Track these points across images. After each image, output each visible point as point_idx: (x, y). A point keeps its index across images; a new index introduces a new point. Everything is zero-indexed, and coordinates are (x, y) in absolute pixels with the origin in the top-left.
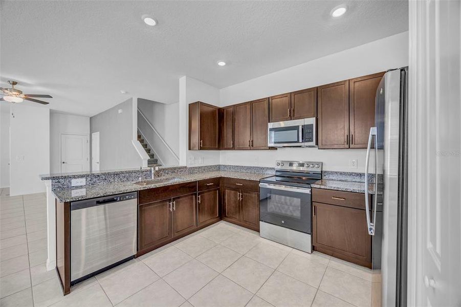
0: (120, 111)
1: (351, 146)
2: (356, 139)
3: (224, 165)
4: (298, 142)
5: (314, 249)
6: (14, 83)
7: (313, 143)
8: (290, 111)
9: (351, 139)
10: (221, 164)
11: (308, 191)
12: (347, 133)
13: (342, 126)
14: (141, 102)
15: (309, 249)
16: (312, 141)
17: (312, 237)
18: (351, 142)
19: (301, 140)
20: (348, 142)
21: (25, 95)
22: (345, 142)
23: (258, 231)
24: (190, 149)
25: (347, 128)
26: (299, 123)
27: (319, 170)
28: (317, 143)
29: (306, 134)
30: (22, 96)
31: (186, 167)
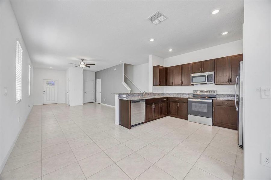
0: (115, 69)
1: (230, 83)
2: (232, 80)
3: (166, 93)
4: (206, 81)
5: (213, 125)
6: (83, 60)
7: (213, 82)
8: (202, 69)
9: (230, 80)
10: (164, 92)
11: (211, 101)
12: (228, 78)
13: (226, 75)
14: (126, 65)
15: (211, 124)
16: (212, 81)
17: (213, 119)
18: (230, 82)
19: (207, 81)
20: (229, 82)
21: (87, 65)
22: (227, 81)
23: (187, 120)
24: (154, 85)
25: (228, 75)
26: (206, 74)
27: (215, 94)
28: (214, 82)
29: (209, 78)
30: (85, 65)
31: (152, 93)
